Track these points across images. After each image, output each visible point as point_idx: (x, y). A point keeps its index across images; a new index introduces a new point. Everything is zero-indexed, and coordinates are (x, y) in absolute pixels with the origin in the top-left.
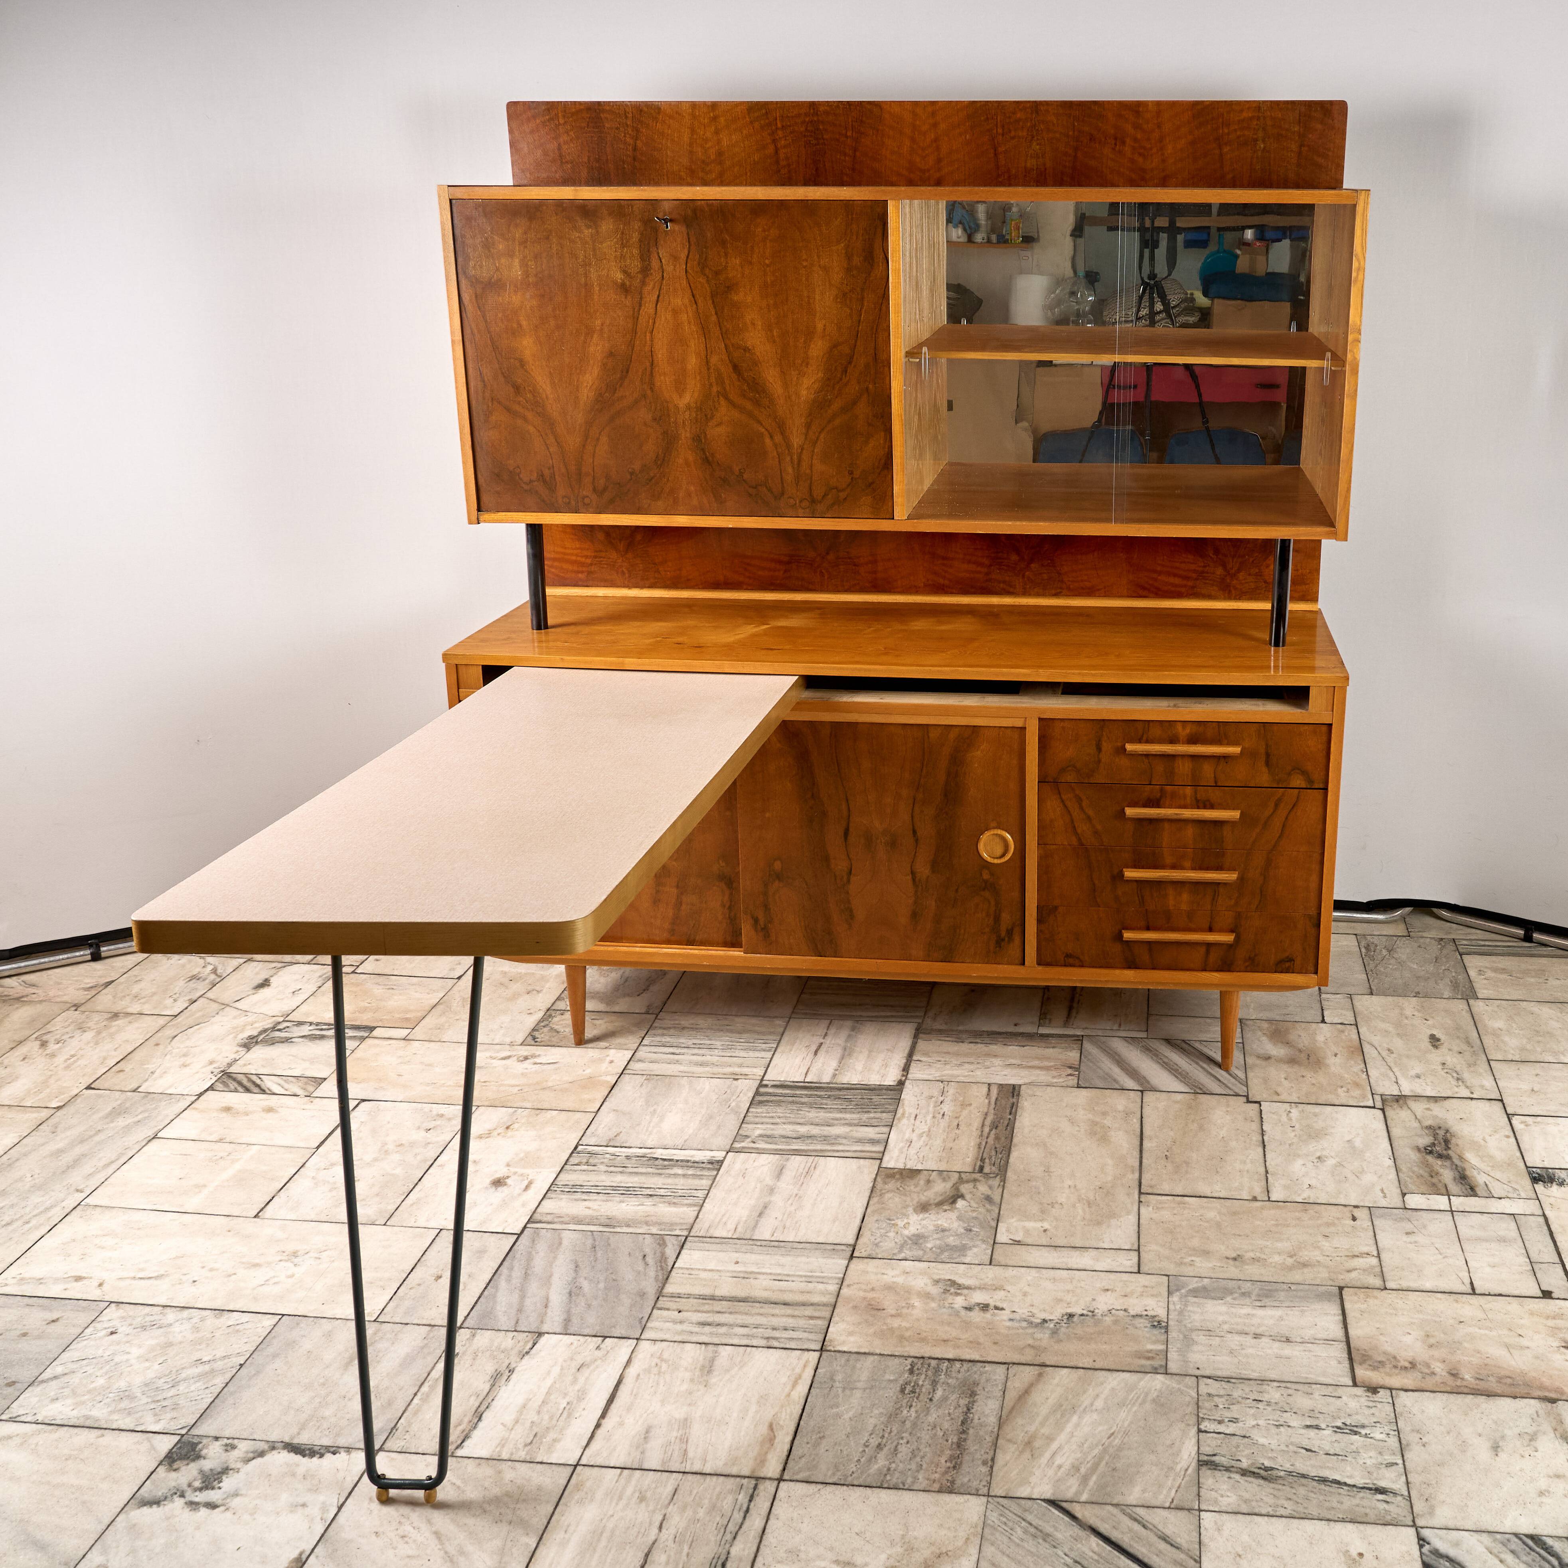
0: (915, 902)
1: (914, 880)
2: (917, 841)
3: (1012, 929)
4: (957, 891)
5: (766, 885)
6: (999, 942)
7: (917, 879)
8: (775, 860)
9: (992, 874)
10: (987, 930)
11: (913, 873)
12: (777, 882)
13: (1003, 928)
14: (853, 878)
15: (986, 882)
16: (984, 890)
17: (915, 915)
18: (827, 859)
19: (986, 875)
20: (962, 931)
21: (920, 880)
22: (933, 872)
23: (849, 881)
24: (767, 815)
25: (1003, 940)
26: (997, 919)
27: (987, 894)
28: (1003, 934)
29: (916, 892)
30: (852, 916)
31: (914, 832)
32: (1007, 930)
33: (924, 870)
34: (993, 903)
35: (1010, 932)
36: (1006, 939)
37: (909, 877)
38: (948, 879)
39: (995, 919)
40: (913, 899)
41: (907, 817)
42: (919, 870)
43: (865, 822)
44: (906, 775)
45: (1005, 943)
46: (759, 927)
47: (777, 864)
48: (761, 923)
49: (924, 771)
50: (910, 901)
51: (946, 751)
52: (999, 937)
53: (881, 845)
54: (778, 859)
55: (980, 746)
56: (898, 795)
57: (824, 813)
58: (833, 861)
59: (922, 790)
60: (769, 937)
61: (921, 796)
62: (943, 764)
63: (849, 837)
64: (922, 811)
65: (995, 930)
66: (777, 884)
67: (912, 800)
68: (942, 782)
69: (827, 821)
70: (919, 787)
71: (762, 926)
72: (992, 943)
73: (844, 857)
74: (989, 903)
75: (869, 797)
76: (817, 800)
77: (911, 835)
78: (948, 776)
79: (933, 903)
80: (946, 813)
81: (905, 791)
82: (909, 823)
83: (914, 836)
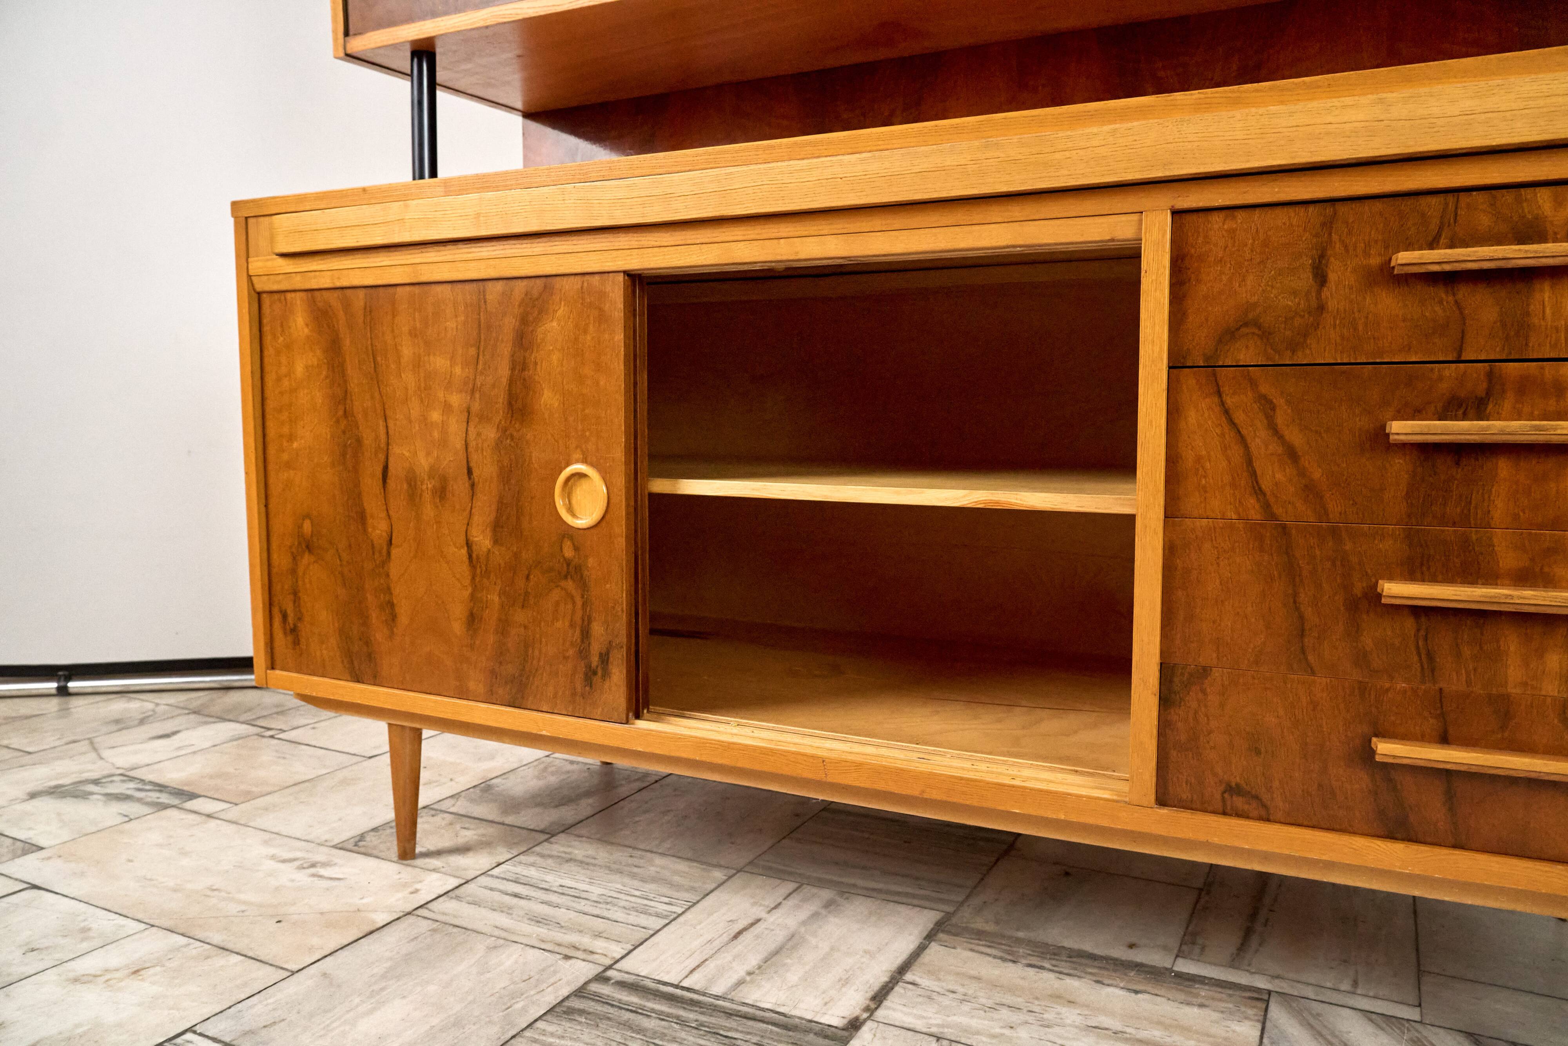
0: (472, 597)
1: (470, 557)
2: (473, 486)
3: (608, 653)
4: (528, 578)
5: (295, 559)
6: (590, 675)
7: (474, 556)
8: (306, 518)
9: (576, 549)
10: (571, 652)
11: (469, 545)
12: (307, 555)
13: (596, 648)
14: (394, 552)
15: (568, 563)
16: (566, 577)
17: (473, 620)
18: (362, 517)
19: (568, 552)
20: (537, 653)
21: (478, 556)
22: (496, 541)
23: (389, 553)
24: (295, 445)
25: (595, 673)
26: (586, 634)
27: (570, 585)
28: (595, 660)
29: (473, 578)
30: (394, 617)
31: (470, 472)
32: (601, 654)
33: (483, 541)
34: (579, 601)
35: (605, 659)
36: (600, 672)
37: (464, 551)
38: (516, 556)
39: (582, 631)
40: (470, 590)
41: (459, 445)
42: (476, 539)
43: (407, 454)
44: (458, 370)
45: (597, 679)
46: (288, 627)
47: (307, 526)
48: (290, 620)
49: (481, 362)
50: (467, 593)
51: (509, 324)
52: (589, 666)
53: (427, 496)
54: (308, 516)
55: (555, 311)
56: (447, 408)
57: (359, 441)
58: (370, 521)
59: (477, 395)
60: (299, 644)
61: (476, 407)
62: (506, 349)
63: (388, 481)
64: (479, 434)
65: (583, 653)
66: (306, 559)
67: (466, 414)
68: (505, 381)
69: (363, 454)
70: (473, 391)
71: (292, 626)
72: (579, 677)
73: (383, 514)
74: (574, 603)
75: (411, 411)
76: (350, 419)
77: (466, 477)
78: (513, 369)
79: (496, 599)
80: (512, 437)
81: (456, 400)
82: (462, 455)
83: (470, 478)
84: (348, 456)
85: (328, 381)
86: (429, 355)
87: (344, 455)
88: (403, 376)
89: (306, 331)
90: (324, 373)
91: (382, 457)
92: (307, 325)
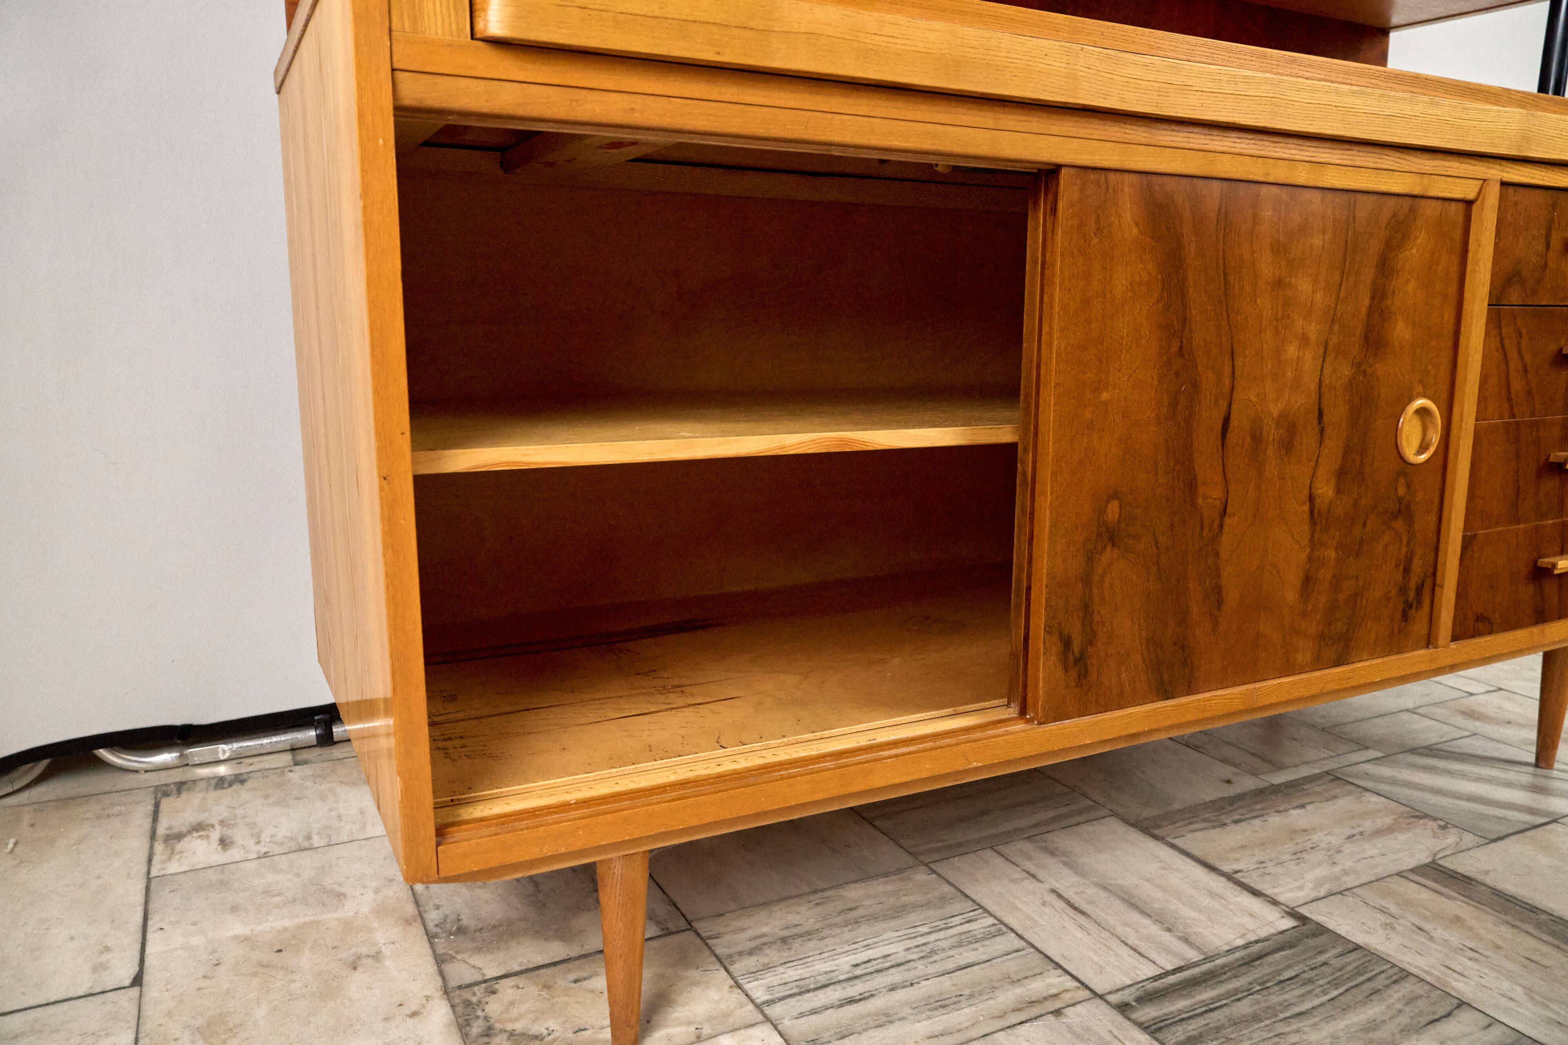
0: (1310, 559)
1: (1312, 512)
2: (1322, 431)
3: (1423, 584)
4: (1364, 525)
5: (1090, 560)
6: (1406, 612)
7: (1316, 510)
8: (1108, 501)
9: (1409, 484)
10: (1394, 592)
11: (1311, 498)
12: (1109, 549)
13: (1414, 582)
14: (1227, 523)
15: (1400, 500)
16: (1397, 517)
17: (1307, 584)
18: (1192, 486)
19: (1402, 491)
20: (1364, 601)
21: (1319, 512)
22: (1339, 491)
23: (1221, 526)
24: (1105, 396)
25: (1411, 606)
26: (1407, 569)
27: (1399, 524)
28: (1412, 594)
29: (1313, 535)
30: (1220, 602)
31: (1320, 415)
32: (1417, 587)
33: (1326, 490)
34: (1405, 539)
35: (1419, 590)
36: (1414, 605)
37: (1306, 508)
38: (1356, 504)
39: (1405, 569)
40: (1308, 550)
41: (1313, 386)
42: (1320, 491)
43: (1254, 399)
44: (1319, 297)
45: (1413, 611)
46: (1071, 658)
47: (1113, 509)
48: (1076, 646)
49: (1343, 289)
50: (1304, 556)
51: (1375, 246)
52: (1406, 602)
53: (1271, 451)
54: (1115, 495)
55: (1416, 238)
56: (1304, 340)
57: (1195, 385)
58: (1201, 490)
59: (1336, 327)
60: (1085, 676)
61: (1334, 340)
62: (1368, 275)
63: (1228, 435)
64: (1334, 371)
65: (1403, 589)
66: (1109, 554)
67: (1322, 349)
68: (1364, 310)
69: (1200, 403)
70: (1333, 321)
71: (1077, 654)
72: (1398, 614)
73: (1218, 478)
74: (1401, 541)
75: (1264, 346)
76: (1187, 357)
77: (1316, 421)
78: (1373, 298)
79: (1333, 554)
80: (1365, 373)
81: (1313, 330)
82: (1314, 397)
83: (1320, 423)
84: (1180, 408)
85: (1160, 305)
86: (1290, 277)
87: (1174, 404)
88: (1259, 301)
89: (1135, 231)
90: (1156, 295)
91: (1224, 405)
92: (1137, 225)
